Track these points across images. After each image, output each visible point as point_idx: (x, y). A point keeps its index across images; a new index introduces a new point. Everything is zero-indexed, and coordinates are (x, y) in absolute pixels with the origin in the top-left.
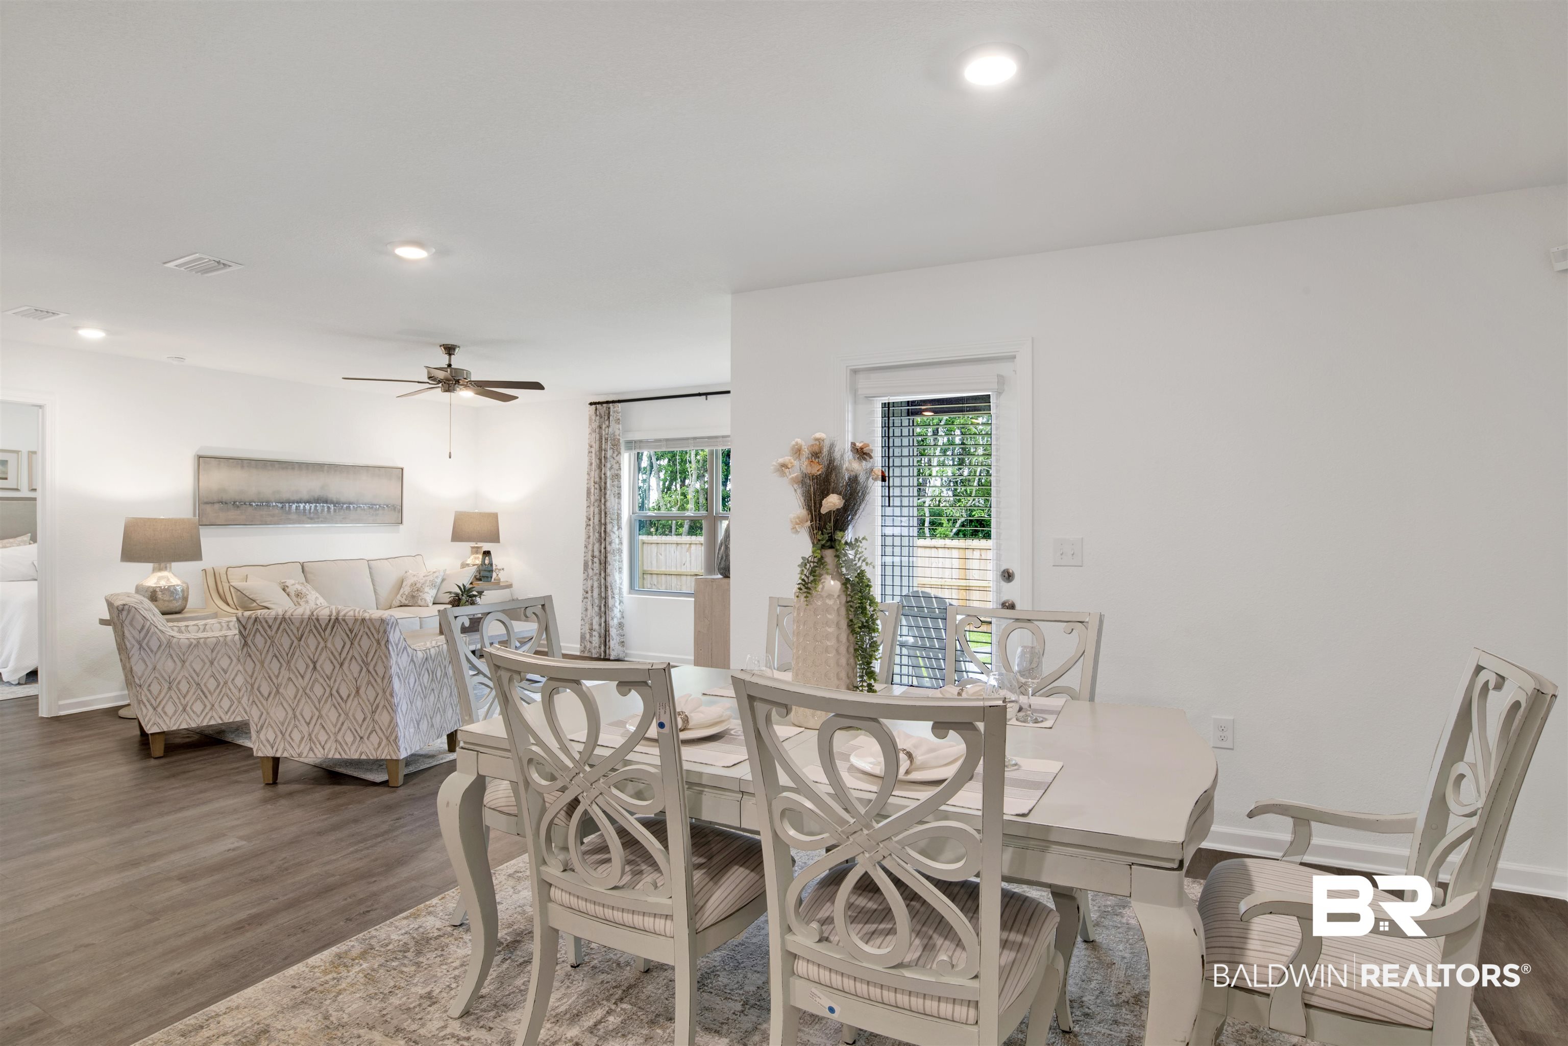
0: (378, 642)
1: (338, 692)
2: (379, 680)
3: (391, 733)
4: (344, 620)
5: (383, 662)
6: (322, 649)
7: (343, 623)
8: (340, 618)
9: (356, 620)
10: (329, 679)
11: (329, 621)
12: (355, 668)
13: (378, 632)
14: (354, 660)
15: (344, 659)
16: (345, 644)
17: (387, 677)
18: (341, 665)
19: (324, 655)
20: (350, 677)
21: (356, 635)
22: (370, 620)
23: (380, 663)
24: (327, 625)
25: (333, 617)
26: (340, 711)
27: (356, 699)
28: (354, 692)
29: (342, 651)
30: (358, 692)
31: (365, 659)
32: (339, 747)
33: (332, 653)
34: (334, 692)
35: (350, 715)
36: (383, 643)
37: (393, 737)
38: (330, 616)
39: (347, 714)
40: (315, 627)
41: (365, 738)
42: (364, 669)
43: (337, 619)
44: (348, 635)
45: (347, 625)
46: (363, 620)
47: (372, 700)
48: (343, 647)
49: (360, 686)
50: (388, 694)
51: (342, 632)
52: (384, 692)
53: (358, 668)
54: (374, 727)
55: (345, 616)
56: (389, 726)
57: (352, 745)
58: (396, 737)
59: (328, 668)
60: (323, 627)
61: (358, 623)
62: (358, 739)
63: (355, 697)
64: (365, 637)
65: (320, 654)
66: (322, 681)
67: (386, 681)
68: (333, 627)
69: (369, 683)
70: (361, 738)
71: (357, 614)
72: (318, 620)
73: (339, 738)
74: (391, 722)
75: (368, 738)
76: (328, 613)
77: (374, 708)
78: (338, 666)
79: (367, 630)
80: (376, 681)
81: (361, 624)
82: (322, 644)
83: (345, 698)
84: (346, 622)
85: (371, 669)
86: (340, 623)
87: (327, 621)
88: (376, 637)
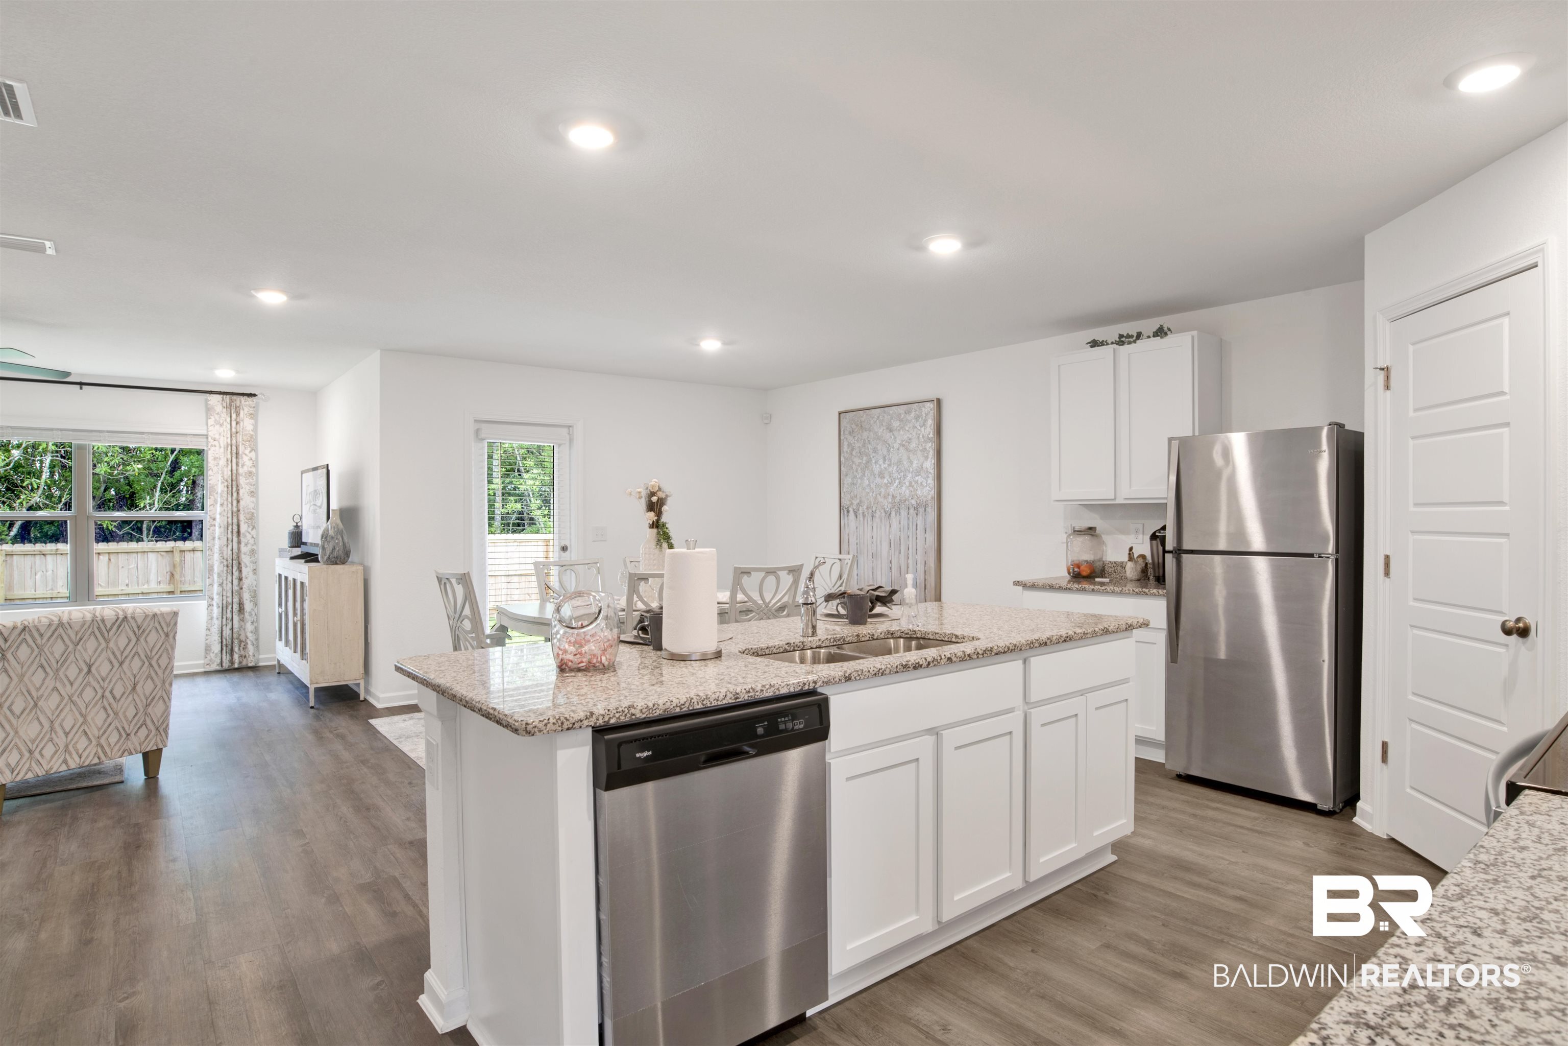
0: (167, 635)
1: (111, 692)
2: (160, 672)
3: (163, 722)
4: (133, 618)
5: (169, 654)
6: (102, 650)
7: (132, 621)
8: (129, 616)
9: (146, 616)
10: (103, 680)
11: (117, 620)
12: (137, 663)
13: (168, 625)
14: (136, 657)
15: (126, 657)
16: (130, 641)
17: (170, 667)
18: (121, 664)
19: (104, 654)
20: (129, 674)
21: (143, 631)
22: (162, 614)
23: (165, 656)
24: (114, 624)
25: (121, 617)
26: (110, 711)
27: (131, 696)
28: (130, 688)
29: (125, 649)
30: (134, 688)
31: (149, 653)
32: (100, 750)
33: (113, 653)
34: (107, 694)
35: (121, 715)
36: (171, 635)
37: (164, 726)
38: (117, 615)
39: (116, 714)
40: (99, 628)
41: (132, 735)
42: (147, 664)
43: (126, 617)
44: (134, 631)
45: (136, 622)
46: (155, 615)
47: (148, 694)
48: (127, 645)
49: (138, 682)
50: (167, 684)
51: (128, 630)
52: (164, 682)
53: (139, 664)
54: (145, 721)
55: (134, 613)
56: (162, 716)
57: (115, 745)
58: (168, 725)
59: (105, 669)
60: (108, 626)
61: (149, 619)
62: (124, 736)
63: (129, 694)
64: (154, 632)
65: (99, 656)
66: (95, 684)
67: (167, 673)
68: (119, 626)
69: (149, 677)
70: (128, 735)
71: (146, 611)
72: (103, 621)
73: (103, 741)
74: (166, 710)
75: (135, 734)
76: (114, 613)
77: (149, 700)
78: (116, 665)
79: (157, 625)
80: (157, 674)
81: (151, 619)
82: (104, 644)
83: (118, 697)
84: (135, 620)
85: (154, 663)
86: (128, 621)
87: (114, 621)
88: (166, 631)
